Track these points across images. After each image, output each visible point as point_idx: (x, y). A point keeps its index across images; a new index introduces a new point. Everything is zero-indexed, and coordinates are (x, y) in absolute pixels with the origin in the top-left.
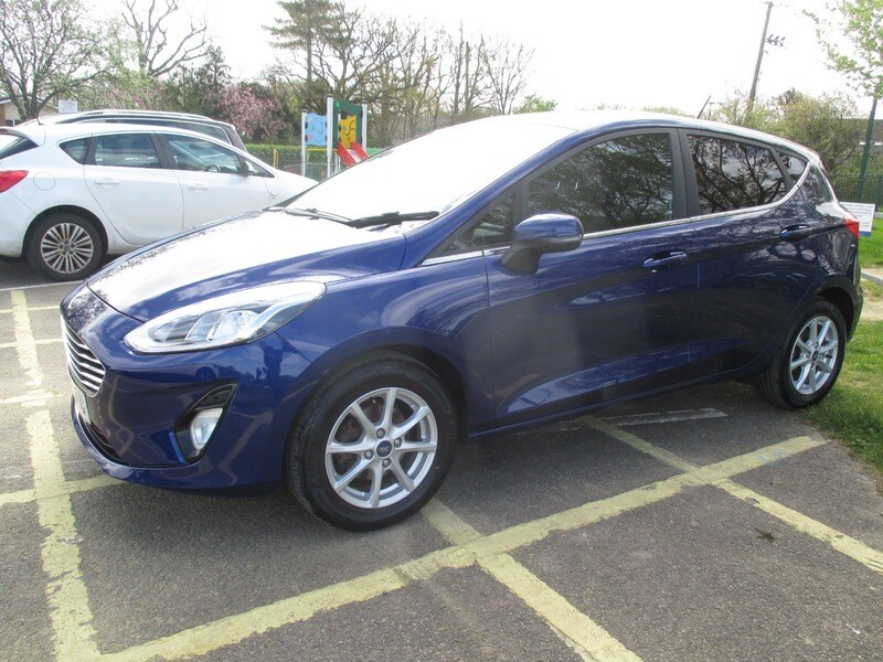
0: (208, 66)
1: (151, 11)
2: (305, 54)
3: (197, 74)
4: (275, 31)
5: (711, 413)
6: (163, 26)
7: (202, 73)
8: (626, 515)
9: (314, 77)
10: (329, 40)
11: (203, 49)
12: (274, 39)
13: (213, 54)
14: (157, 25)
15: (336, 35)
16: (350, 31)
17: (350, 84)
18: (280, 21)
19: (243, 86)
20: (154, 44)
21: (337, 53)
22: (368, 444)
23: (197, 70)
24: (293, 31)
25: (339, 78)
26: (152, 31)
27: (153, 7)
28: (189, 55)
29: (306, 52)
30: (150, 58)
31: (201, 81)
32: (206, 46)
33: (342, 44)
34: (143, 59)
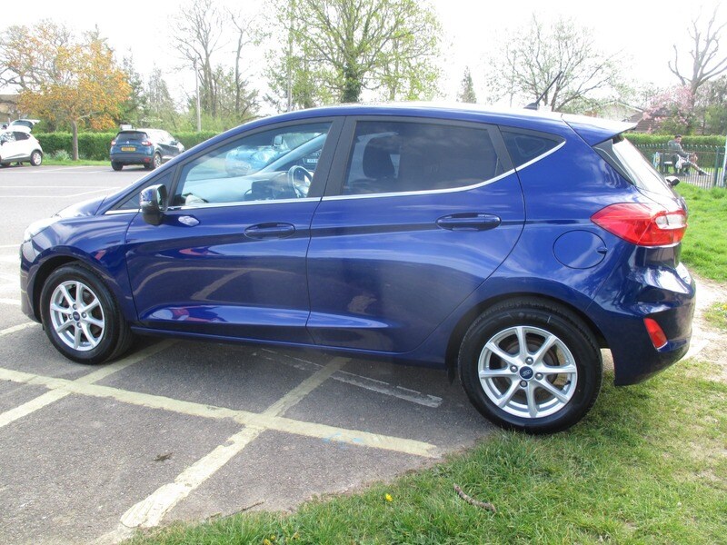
1: (711, 22)
6: (717, 37)
14: (714, 36)
26: (709, 42)
30: (702, 64)
34: (698, 66)
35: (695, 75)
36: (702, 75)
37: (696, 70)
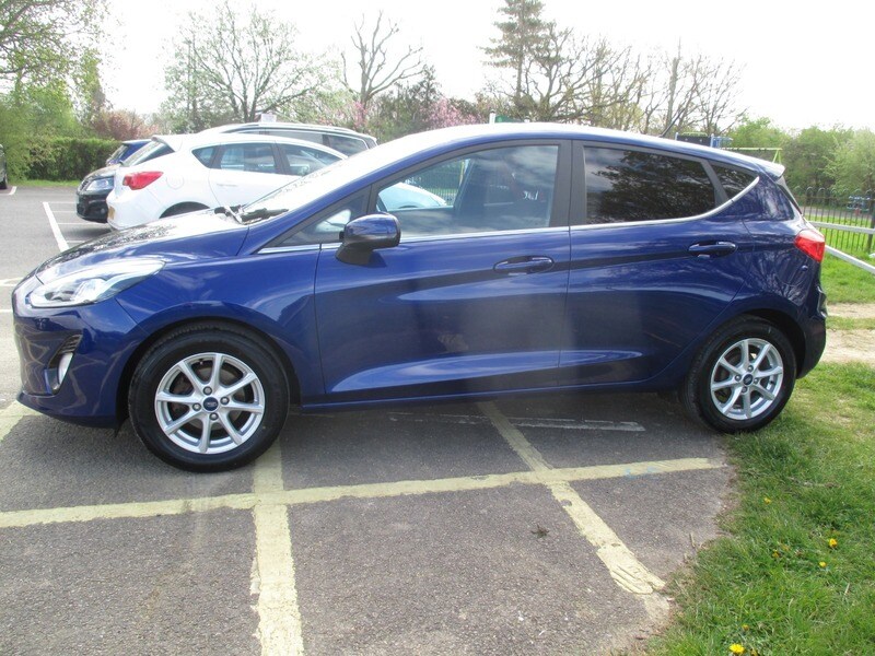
0: (421, 84)
1: (375, 34)
2: (516, 72)
3: (411, 91)
4: (488, 51)
5: (632, 427)
6: (383, 48)
7: (416, 90)
8: (429, 495)
9: (522, 94)
10: (537, 58)
11: (420, 68)
12: (488, 58)
13: (427, 73)
14: (379, 47)
15: (546, 55)
16: (558, 49)
17: (554, 100)
18: (494, 41)
19: (452, 101)
20: (375, 65)
21: (544, 71)
22: (196, 398)
23: (411, 87)
24: (505, 50)
25: (545, 95)
26: (374, 53)
27: (377, 30)
28: (406, 74)
29: (517, 71)
30: (371, 76)
31: (413, 97)
32: (422, 65)
33: (549, 62)
34: (365, 77)
35: (363, 88)
36: (371, 89)
37: (364, 83)
